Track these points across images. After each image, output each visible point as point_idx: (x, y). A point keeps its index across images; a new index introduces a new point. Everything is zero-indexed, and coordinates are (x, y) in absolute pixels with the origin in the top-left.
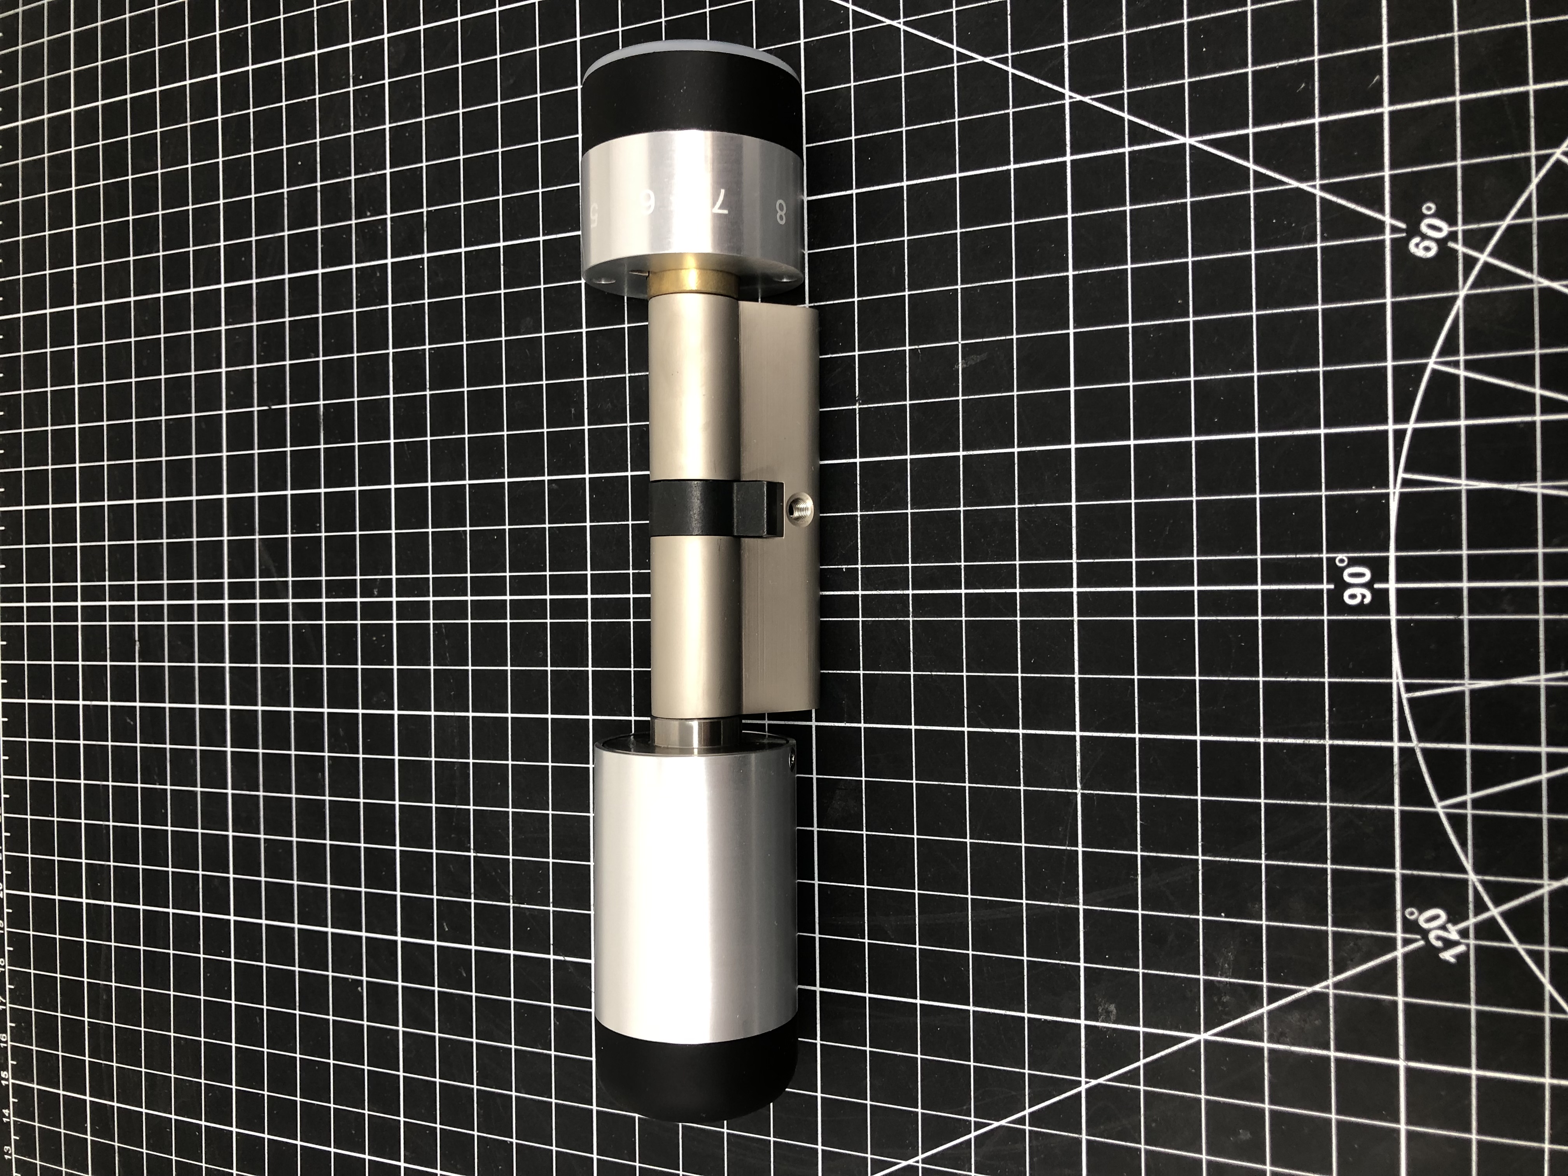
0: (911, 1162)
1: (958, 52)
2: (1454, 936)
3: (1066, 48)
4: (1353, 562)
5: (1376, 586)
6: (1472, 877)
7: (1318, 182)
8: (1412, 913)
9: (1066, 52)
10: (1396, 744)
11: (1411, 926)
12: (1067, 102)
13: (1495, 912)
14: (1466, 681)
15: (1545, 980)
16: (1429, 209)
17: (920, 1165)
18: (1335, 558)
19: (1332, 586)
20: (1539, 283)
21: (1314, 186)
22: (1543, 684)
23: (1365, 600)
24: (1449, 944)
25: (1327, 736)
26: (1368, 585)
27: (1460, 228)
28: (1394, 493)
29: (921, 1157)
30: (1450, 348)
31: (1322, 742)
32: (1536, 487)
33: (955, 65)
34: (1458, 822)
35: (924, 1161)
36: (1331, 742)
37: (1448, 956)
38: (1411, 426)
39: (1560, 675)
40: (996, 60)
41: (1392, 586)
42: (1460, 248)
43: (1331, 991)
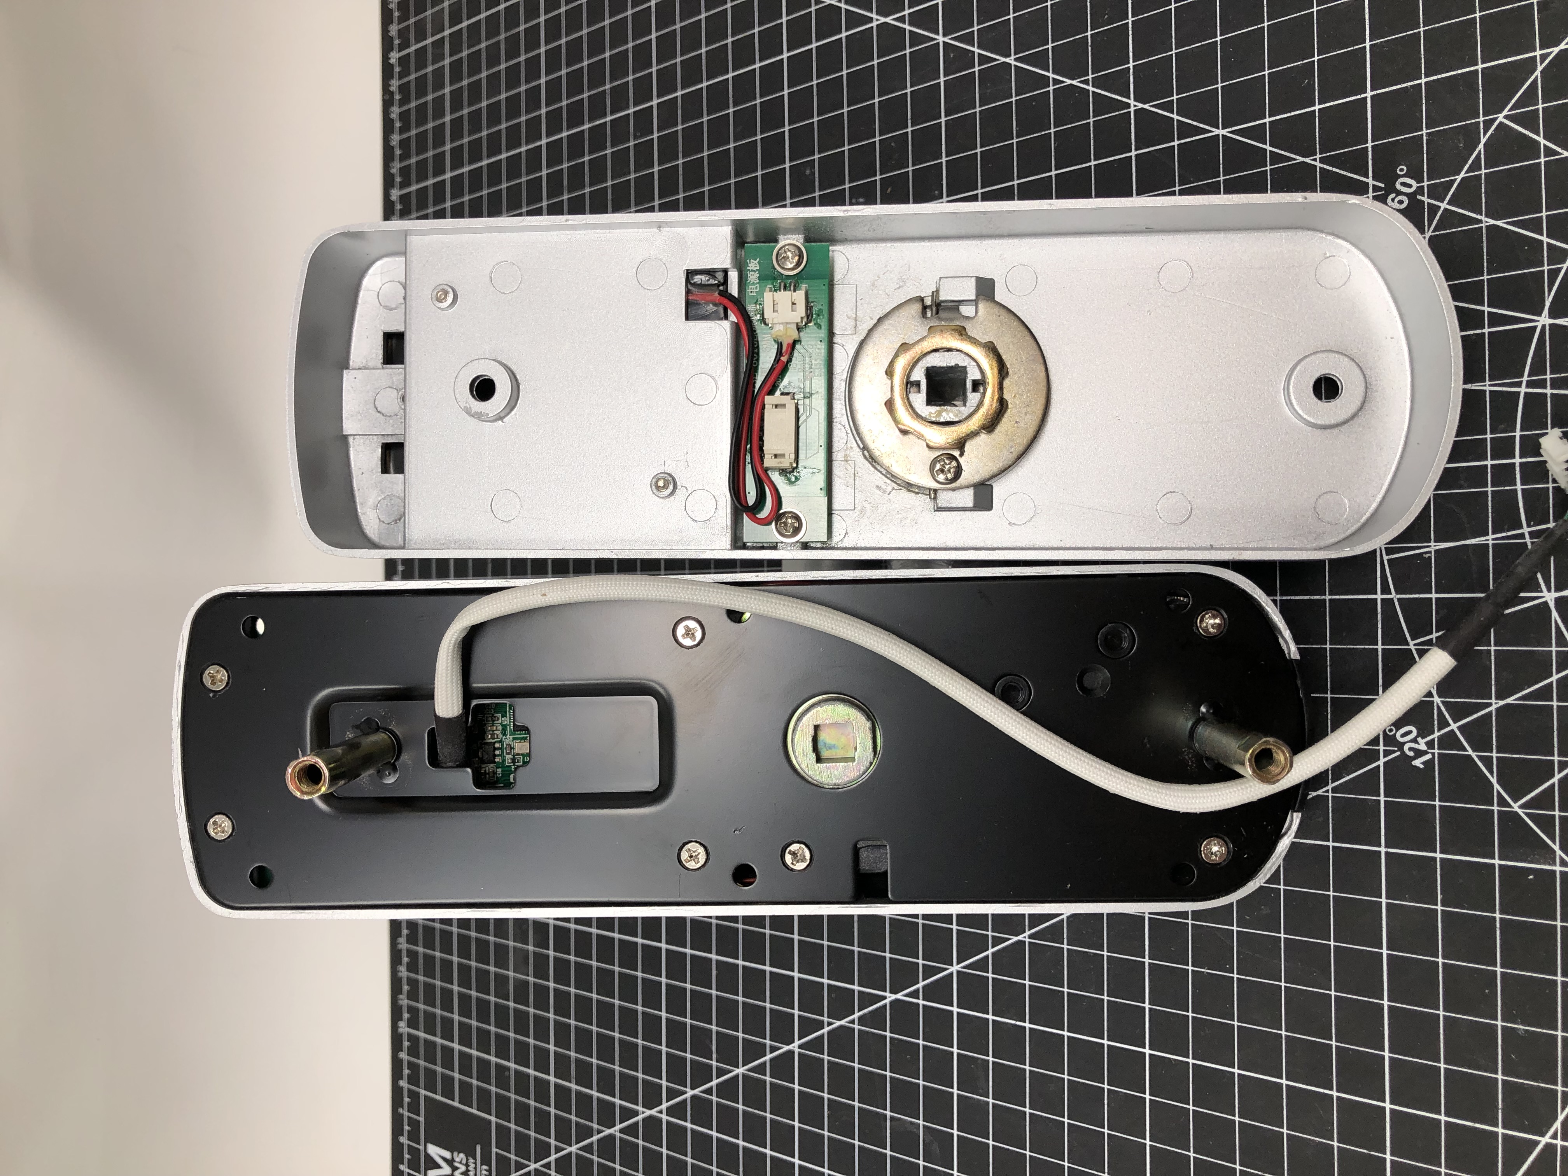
0: (1020, 938)
1: (1054, 79)
2: (1422, 746)
3: (1131, 68)
7: (1318, 156)
8: (1391, 730)
9: (1131, 71)
10: (1379, 597)
11: (1390, 741)
12: (1132, 109)
13: (1454, 726)
14: (1432, 544)
15: (1494, 780)
16: (1402, 170)
17: (1027, 940)
20: (1487, 222)
21: (1315, 160)
22: (1491, 542)
24: (1419, 753)
25: (1327, 593)
27: (1426, 183)
29: (1028, 933)
31: (1323, 597)
32: (1485, 386)
33: (1051, 88)
35: (1030, 937)
36: (1330, 597)
37: (1418, 763)
39: (1504, 534)
40: (1080, 82)
42: (1425, 199)
43: (1330, 794)
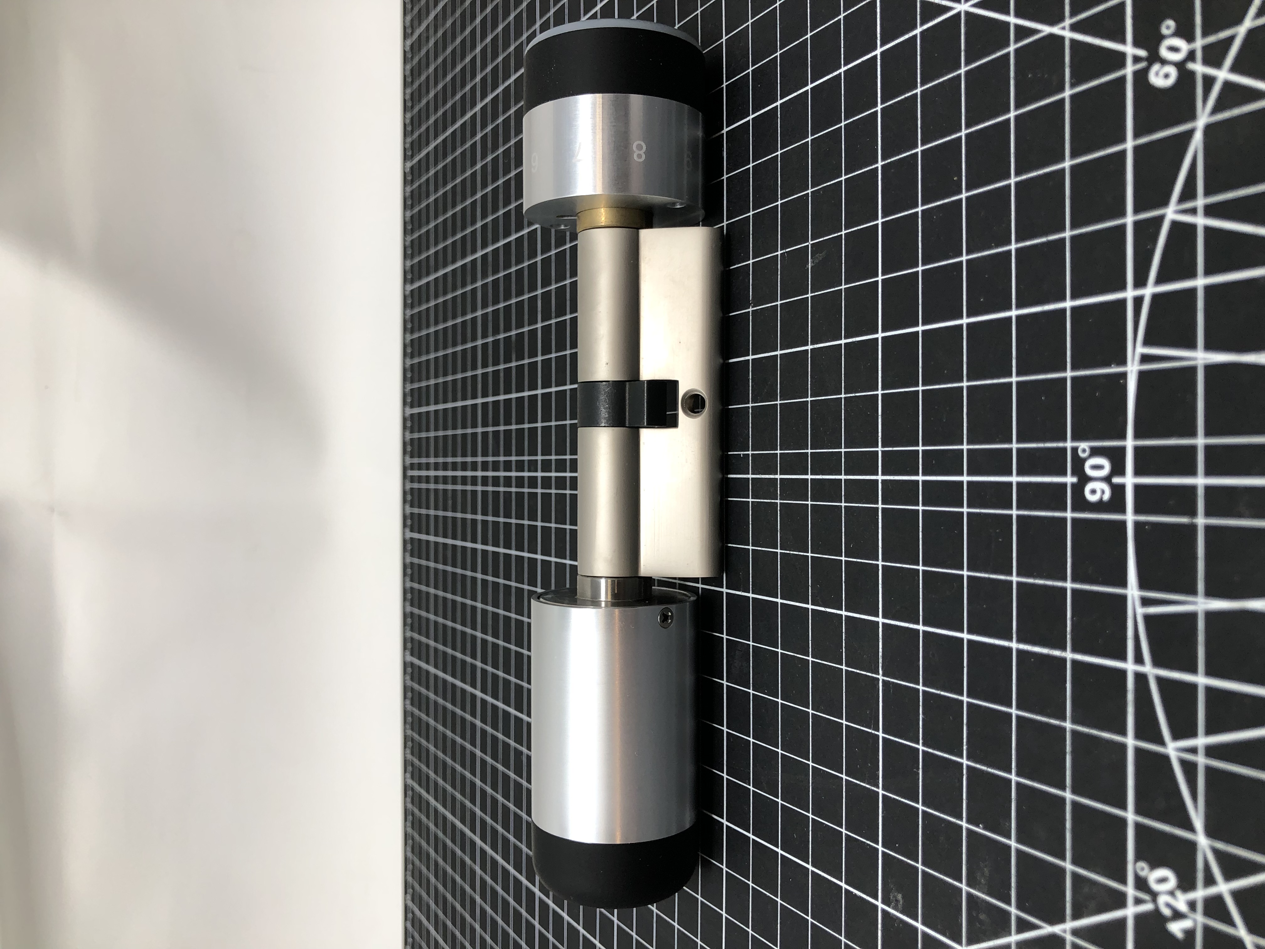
2: (1182, 907)
4: (1095, 452)
5: (1116, 480)
6: (1202, 841)
7: (1067, 22)
8: (1143, 868)
10: (1130, 667)
11: (1142, 884)
13: (1223, 888)
14: (1201, 600)
16: (1168, 27)
18: (1078, 448)
19: (1075, 480)
21: (1064, 28)
23: (1104, 496)
24: (1178, 915)
25: (1069, 649)
26: (1107, 479)
27: (1199, 43)
28: (1132, 371)
30: (1189, 193)
31: (1064, 654)
34: (1189, 768)
36: (1072, 656)
37: (1176, 928)
38: (1149, 291)
41: (1129, 480)
42: (1198, 68)
43: (1069, 937)
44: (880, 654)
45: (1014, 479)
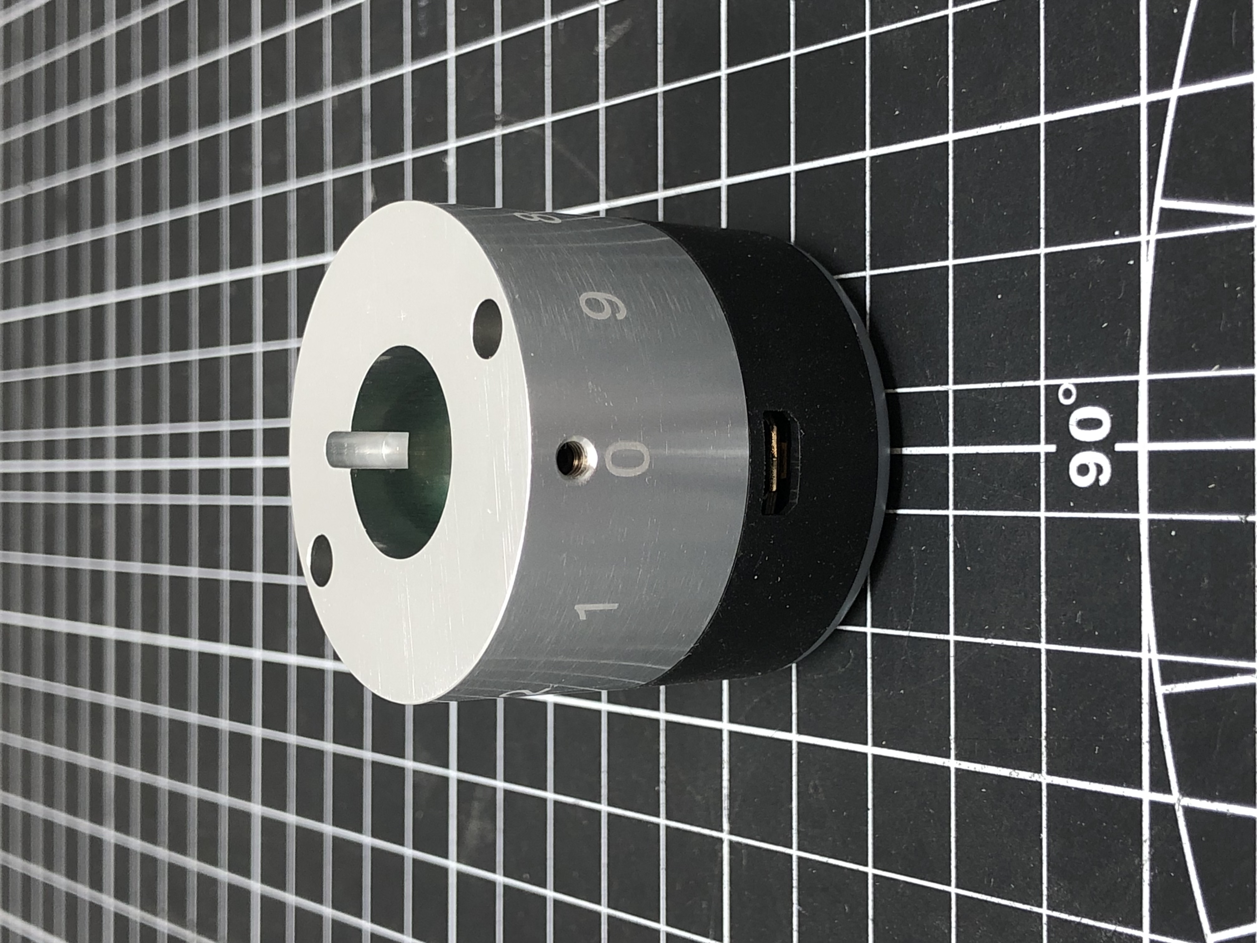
4: (1084, 396)
5: (1120, 447)
18: (1058, 386)
19: (1052, 448)
23: (1101, 477)
26: (1104, 446)
28: (1148, 242)
38: (1175, 92)
41: (1143, 446)
44: (725, 792)
45: (951, 450)
